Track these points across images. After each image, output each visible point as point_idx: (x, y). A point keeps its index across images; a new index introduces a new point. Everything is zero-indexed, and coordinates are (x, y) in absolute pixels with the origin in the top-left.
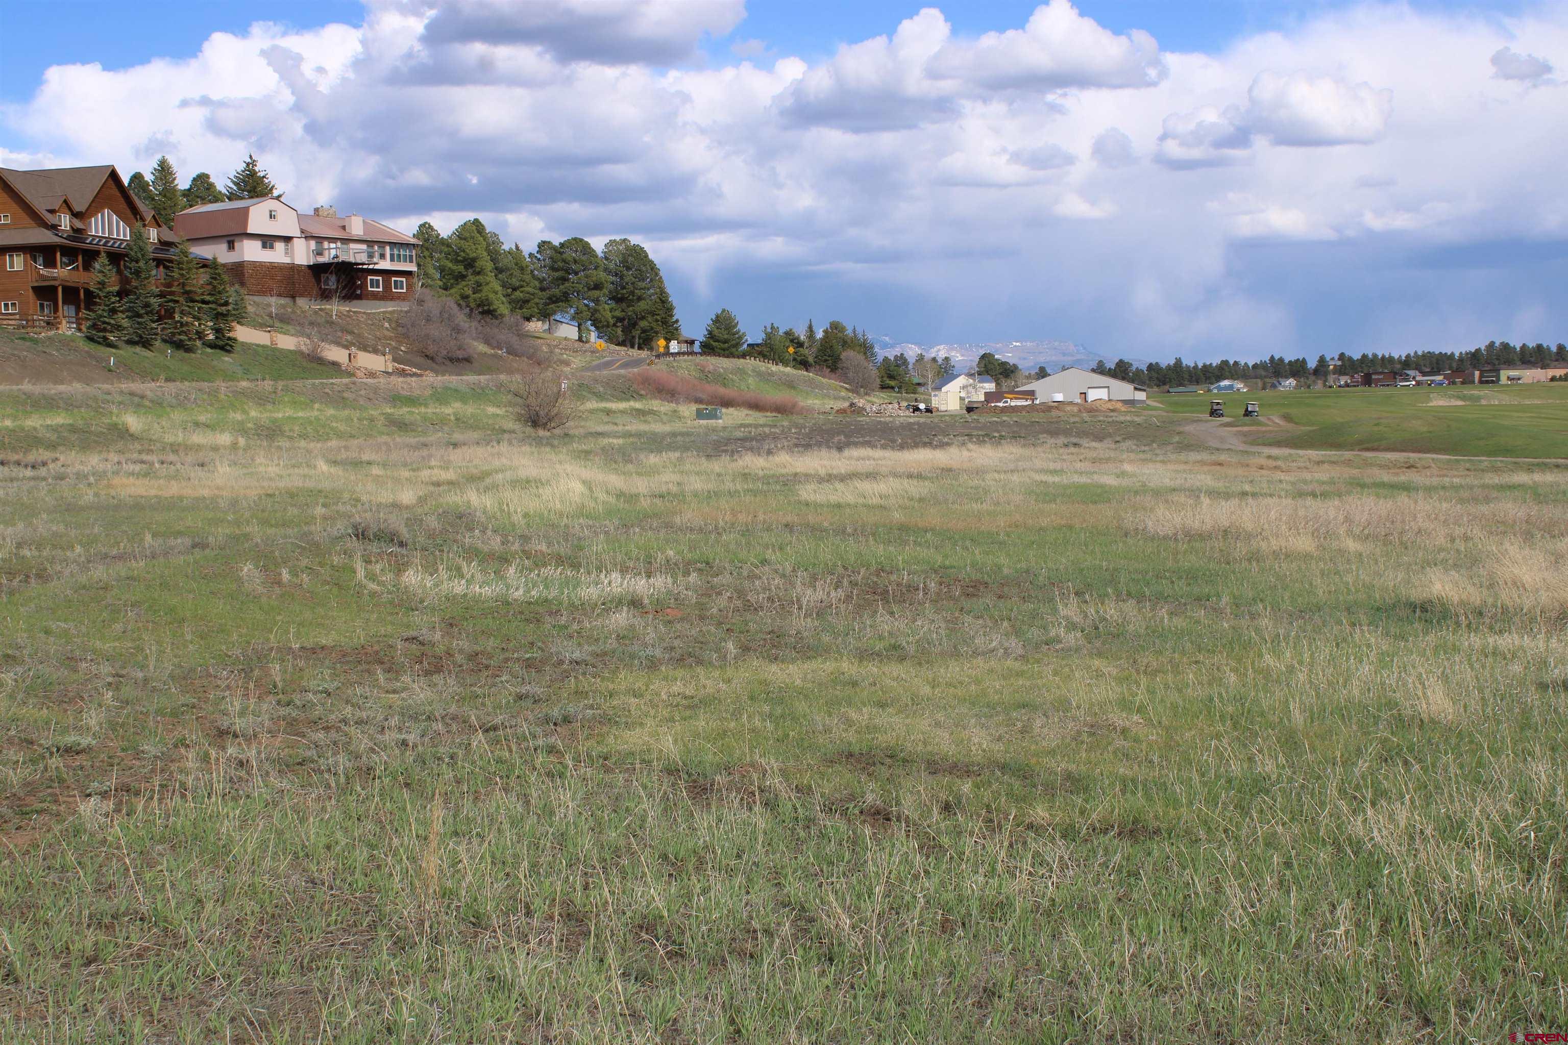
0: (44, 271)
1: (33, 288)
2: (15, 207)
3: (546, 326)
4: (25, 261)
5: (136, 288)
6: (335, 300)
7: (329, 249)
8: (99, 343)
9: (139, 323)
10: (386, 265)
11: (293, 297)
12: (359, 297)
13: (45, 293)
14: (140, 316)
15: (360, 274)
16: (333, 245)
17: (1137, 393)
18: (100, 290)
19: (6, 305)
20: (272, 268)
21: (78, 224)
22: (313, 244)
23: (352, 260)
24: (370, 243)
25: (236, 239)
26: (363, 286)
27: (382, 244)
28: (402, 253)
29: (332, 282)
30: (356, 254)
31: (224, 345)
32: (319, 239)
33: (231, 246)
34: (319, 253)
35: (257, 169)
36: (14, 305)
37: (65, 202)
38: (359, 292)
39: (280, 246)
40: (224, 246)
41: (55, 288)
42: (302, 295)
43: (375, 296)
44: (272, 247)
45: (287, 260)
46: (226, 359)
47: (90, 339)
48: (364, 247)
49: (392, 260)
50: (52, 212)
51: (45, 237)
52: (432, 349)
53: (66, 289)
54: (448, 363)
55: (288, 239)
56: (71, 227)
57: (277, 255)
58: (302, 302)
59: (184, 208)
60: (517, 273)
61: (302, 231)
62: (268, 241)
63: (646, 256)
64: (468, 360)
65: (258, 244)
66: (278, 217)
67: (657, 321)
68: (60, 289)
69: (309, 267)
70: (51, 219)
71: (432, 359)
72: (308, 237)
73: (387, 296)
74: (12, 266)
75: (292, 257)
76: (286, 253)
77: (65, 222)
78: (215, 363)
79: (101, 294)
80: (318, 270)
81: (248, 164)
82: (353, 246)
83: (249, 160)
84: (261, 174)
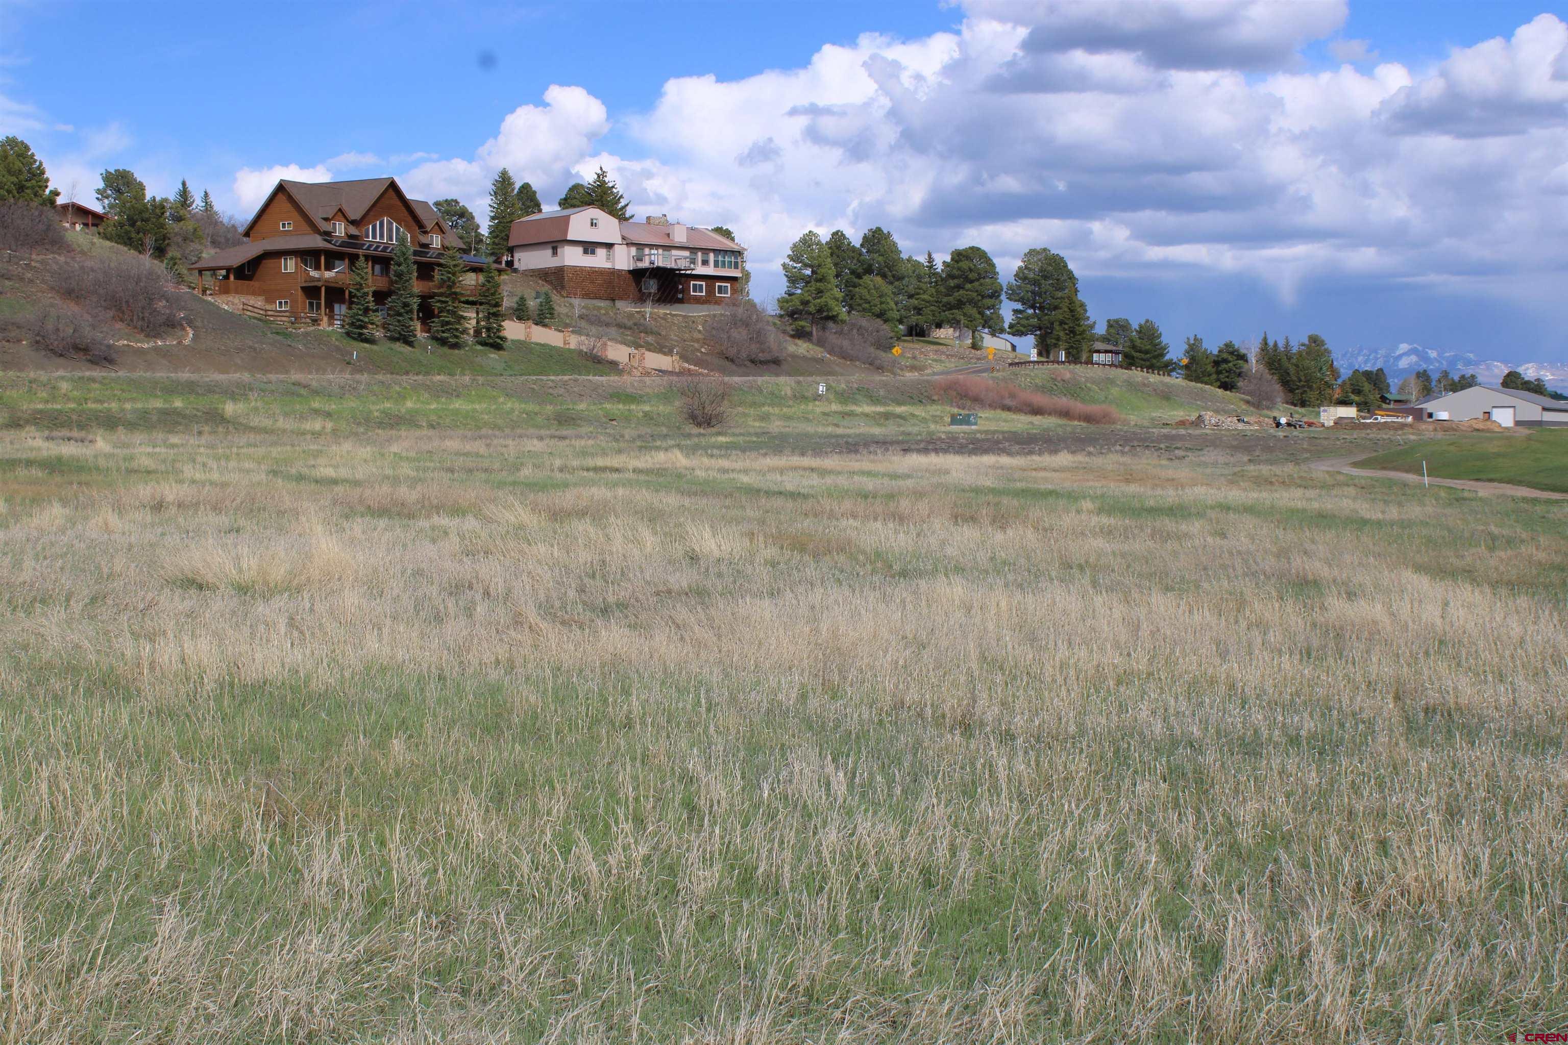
0: (314, 274)
1: (302, 288)
2: (295, 214)
3: (957, 334)
4: (296, 264)
5: (399, 289)
6: (649, 303)
7: (650, 255)
8: (354, 339)
9: (399, 321)
10: (710, 270)
11: (613, 300)
12: (681, 301)
13: (311, 292)
14: (400, 315)
15: (683, 280)
16: (654, 251)
17: (1545, 413)
18: (358, 290)
19: (280, 303)
20: (593, 274)
21: (353, 231)
22: (633, 251)
23: (673, 266)
24: (693, 250)
25: (559, 245)
26: (685, 291)
27: (706, 251)
28: (727, 259)
29: (652, 286)
30: (675, 260)
31: (496, 343)
32: (640, 246)
33: (555, 253)
34: (640, 259)
35: (606, 179)
36: (286, 303)
37: (340, 210)
38: (680, 296)
39: (601, 252)
40: (549, 252)
41: (319, 288)
42: (621, 299)
43: (698, 301)
44: (593, 253)
45: (608, 265)
46: (492, 356)
47: (348, 334)
48: (686, 253)
49: (716, 264)
50: (326, 219)
51: (318, 242)
52: (732, 352)
53: (328, 289)
54: (748, 363)
55: (609, 246)
56: (346, 234)
57: (599, 260)
58: (619, 304)
59: (522, 216)
60: (914, 281)
61: (624, 238)
62: (589, 247)
63: (1066, 266)
64: (776, 362)
65: (580, 250)
66: (600, 224)
67: (1065, 329)
68: (323, 289)
69: (630, 272)
70: (325, 226)
71: (732, 361)
72: (629, 244)
73: (710, 299)
74: (286, 269)
75: (613, 263)
76: (608, 259)
77: (340, 229)
78: (479, 359)
79: (359, 294)
80: (638, 275)
81: (599, 176)
82: (675, 252)
83: (600, 172)
84: (610, 185)
